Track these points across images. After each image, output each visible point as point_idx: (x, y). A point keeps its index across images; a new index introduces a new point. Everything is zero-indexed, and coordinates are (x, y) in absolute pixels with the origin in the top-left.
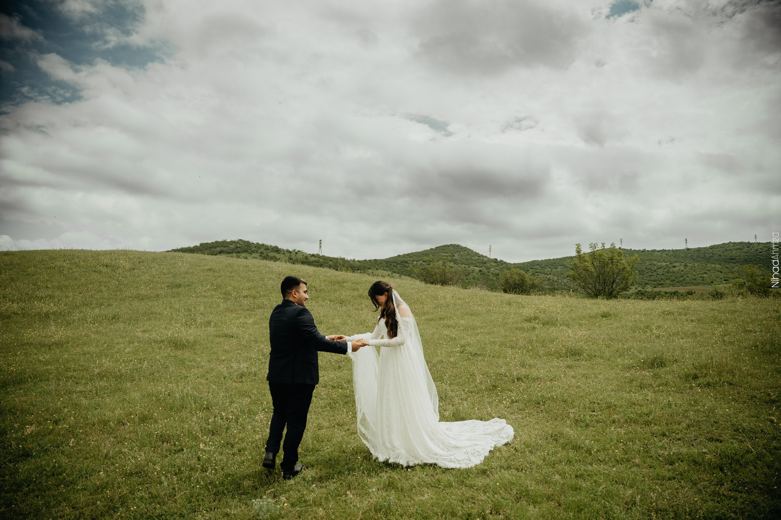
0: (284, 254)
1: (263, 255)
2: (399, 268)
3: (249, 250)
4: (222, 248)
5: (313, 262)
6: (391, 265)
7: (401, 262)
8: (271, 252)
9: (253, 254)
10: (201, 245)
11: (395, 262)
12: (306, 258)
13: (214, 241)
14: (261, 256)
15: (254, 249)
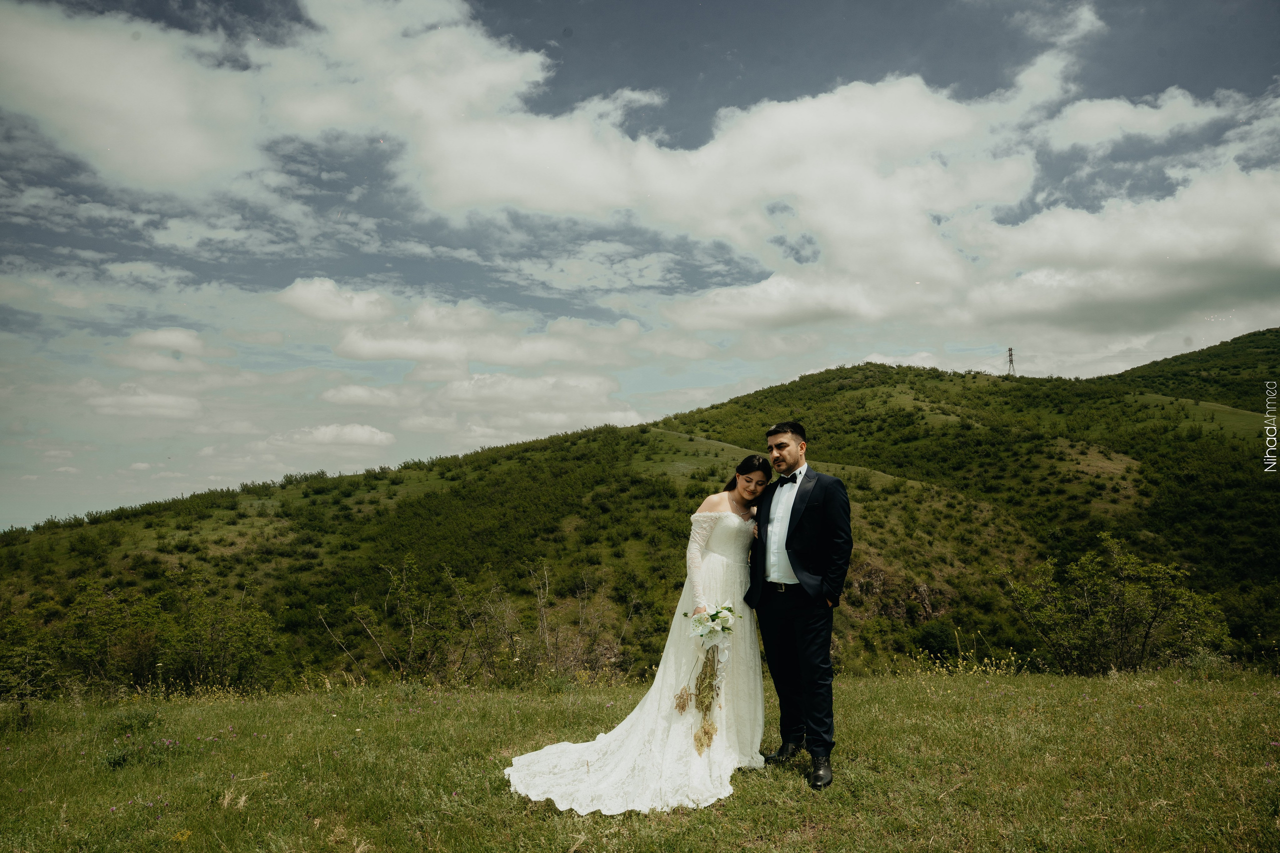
0: (951, 381)
1: (916, 387)
2: (1172, 386)
3: (888, 381)
4: (841, 381)
5: (1010, 391)
6: (1154, 382)
7: (1175, 375)
8: (927, 379)
9: (898, 386)
10: (802, 378)
11: (1160, 376)
12: (995, 384)
13: (823, 370)
14: (912, 388)
15: (896, 377)
